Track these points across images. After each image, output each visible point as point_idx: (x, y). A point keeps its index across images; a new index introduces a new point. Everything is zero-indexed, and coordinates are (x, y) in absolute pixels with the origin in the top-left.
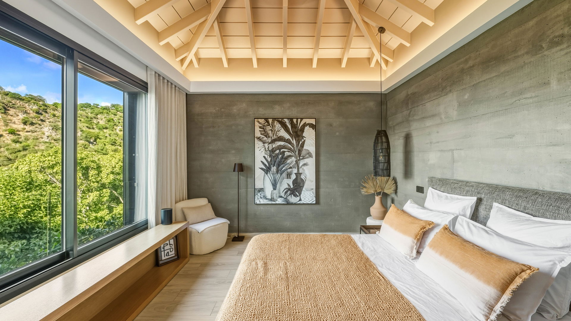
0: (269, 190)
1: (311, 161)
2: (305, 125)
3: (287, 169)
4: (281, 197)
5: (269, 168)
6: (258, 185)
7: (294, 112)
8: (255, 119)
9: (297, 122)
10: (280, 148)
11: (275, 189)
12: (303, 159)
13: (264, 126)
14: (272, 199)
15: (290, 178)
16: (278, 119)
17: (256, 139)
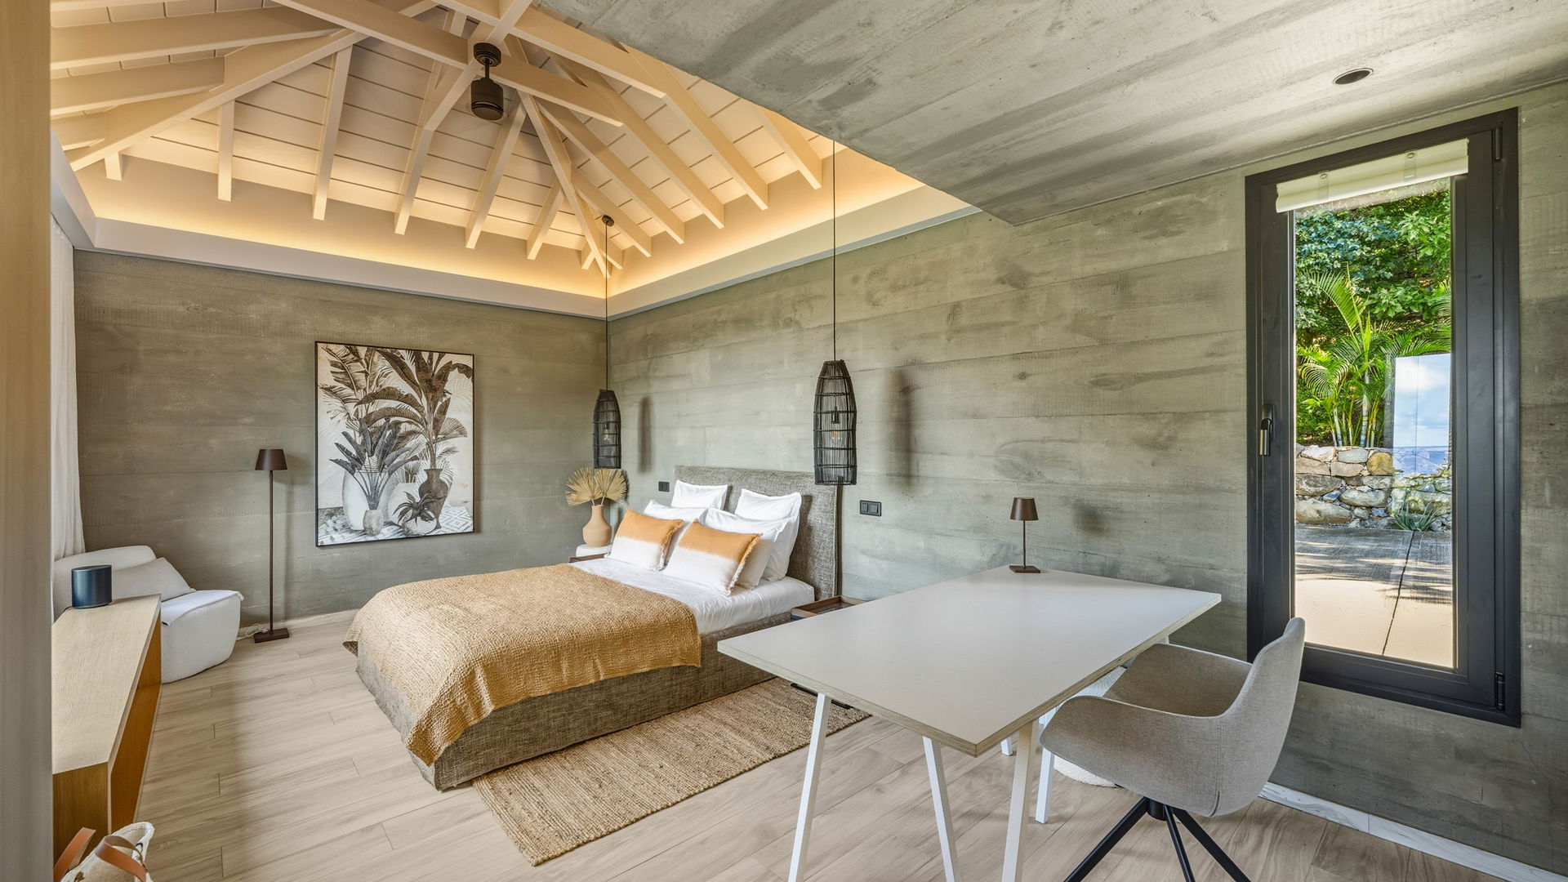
0: (357, 510)
1: (464, 444)
2: (449, 367)
3: (405, 462)
4: (391, 524)
5: (358, 460)
6: (328, 500)
7: (422, 337)
8: (316, 342)
9: (430, 358)
10: (387, 414)
11: (373, 507)
12: (444, 438)
13: (344, 361)
14: (364, 532)
15: (414, 482)
16: (383, 348)
17: (320, 391)
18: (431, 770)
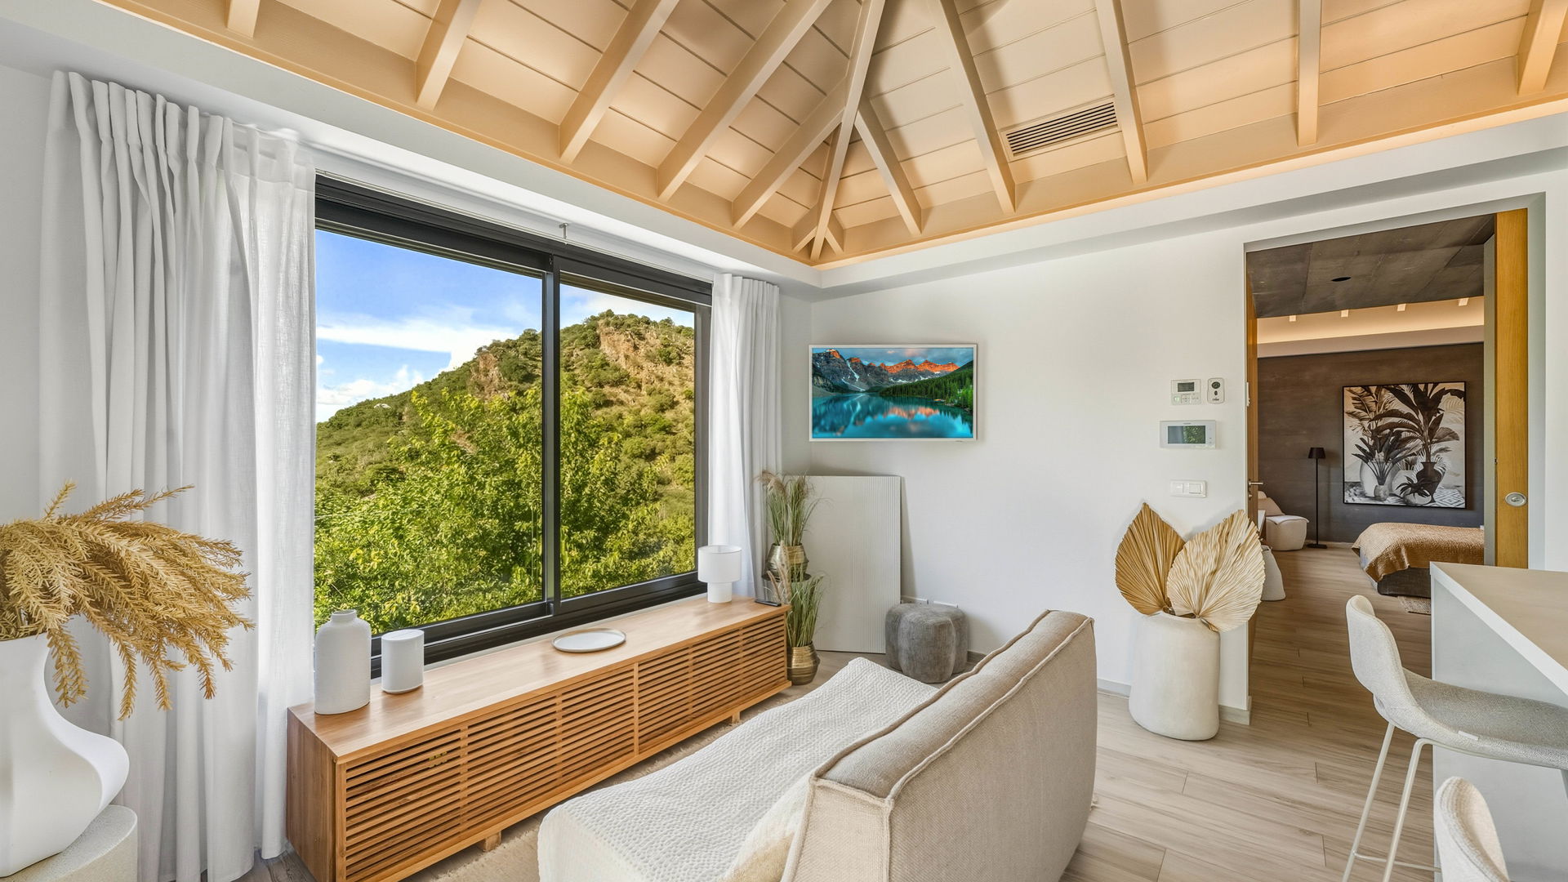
0: (1370, 484)
1: (1457, 447)
2: (1443, 392)
3: (1405, 457)
4: (1395, 495)
5: (1369, 454)
6: (1351, 476)
7: (1419, 374)
8: (1344, 387)
9: (1426, 388)
10: (1391, 426)
11: (1381, 483)
12: (1438, 442)
13: (1361, 396)
14: (1376, 498)
15: (1413, 470)
16: (1388, 385)
17: (1345, 414)
18: (1376, 584)
